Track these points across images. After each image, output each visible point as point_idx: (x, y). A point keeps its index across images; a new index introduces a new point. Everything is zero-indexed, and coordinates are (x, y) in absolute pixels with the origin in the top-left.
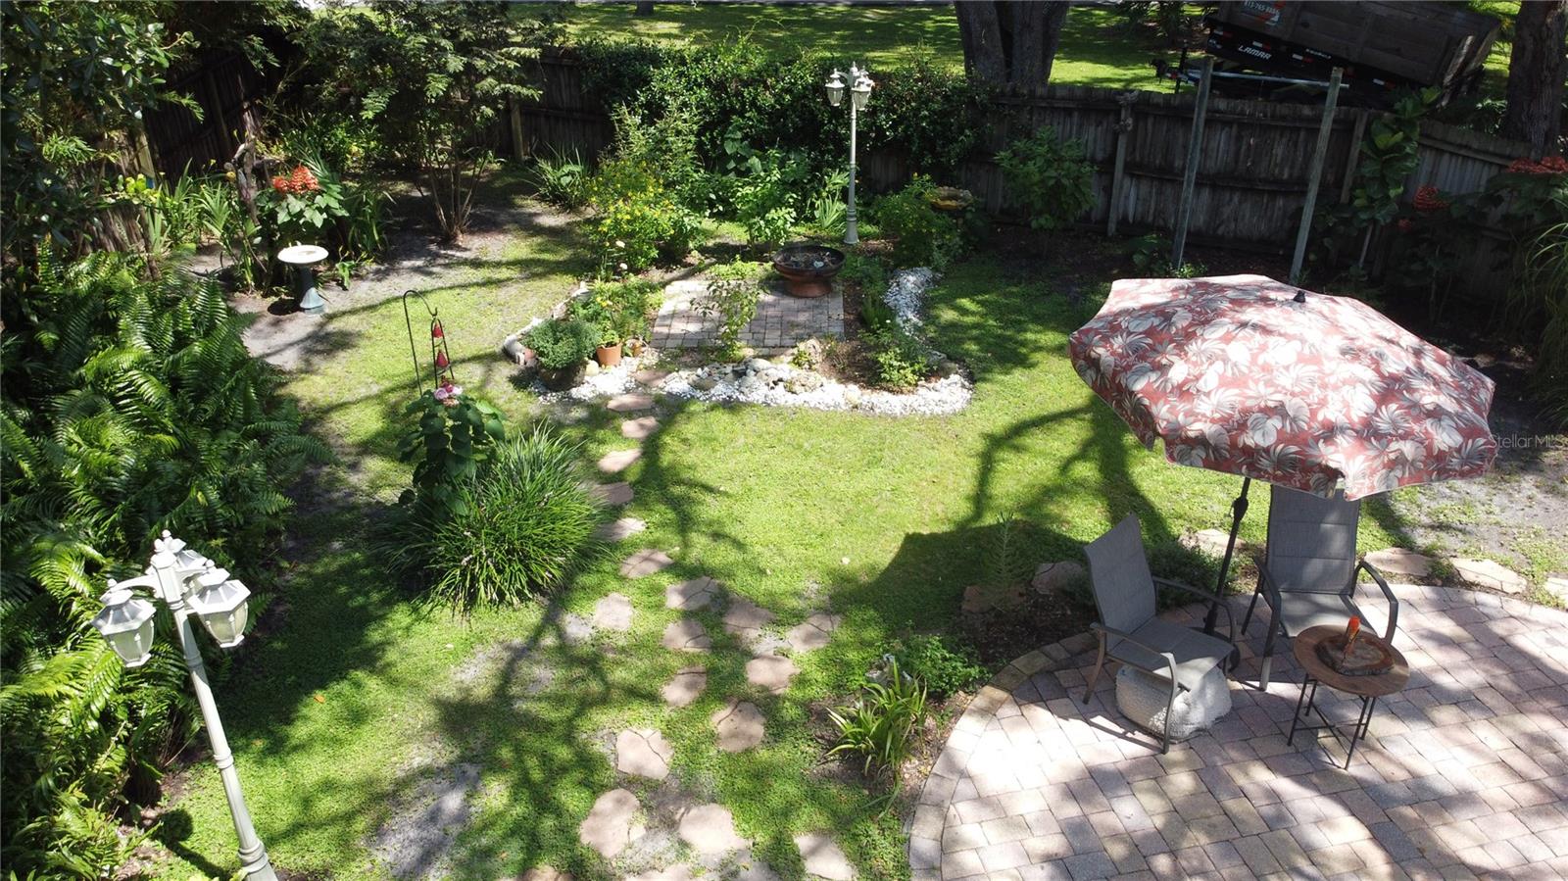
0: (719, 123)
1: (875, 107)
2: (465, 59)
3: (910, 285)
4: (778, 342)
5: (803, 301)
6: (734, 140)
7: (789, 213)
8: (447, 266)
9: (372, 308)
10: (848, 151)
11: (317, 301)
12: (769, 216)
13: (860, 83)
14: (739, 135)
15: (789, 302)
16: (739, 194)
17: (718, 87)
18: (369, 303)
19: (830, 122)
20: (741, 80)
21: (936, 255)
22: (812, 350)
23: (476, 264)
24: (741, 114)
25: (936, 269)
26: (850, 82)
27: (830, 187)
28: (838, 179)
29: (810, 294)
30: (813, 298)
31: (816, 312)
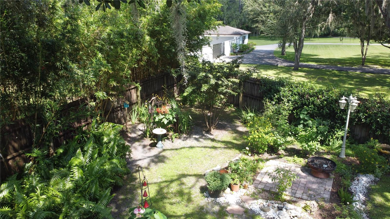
0: (300, 108)
1: (359, 110)
2: (216, 81)
3: (363, 182)
4: (300, 196)
5: (316, 179)
6: (304, 114)
7: (317, 144)
8: (204, 139)
9: (177, 149)
10: (345, 123)
11: (161, 145)
12: (309, 144)
13: (353, 102)
14: (306, 113)
15: (311, 179)
16: (299, 134)
17: (302, 96)
18: (176, 148)
19: (340, 113)
20: (310, 95)
21: (378, 170)
22: (312, 206)
23: (213, 140)
24: (308, 106)
25: (376, 176)
26: (349, 101)
27: (337, 135)
28: (340, 133)
29: (320, 176)
30: (321, 178)
31: (320, 185)
